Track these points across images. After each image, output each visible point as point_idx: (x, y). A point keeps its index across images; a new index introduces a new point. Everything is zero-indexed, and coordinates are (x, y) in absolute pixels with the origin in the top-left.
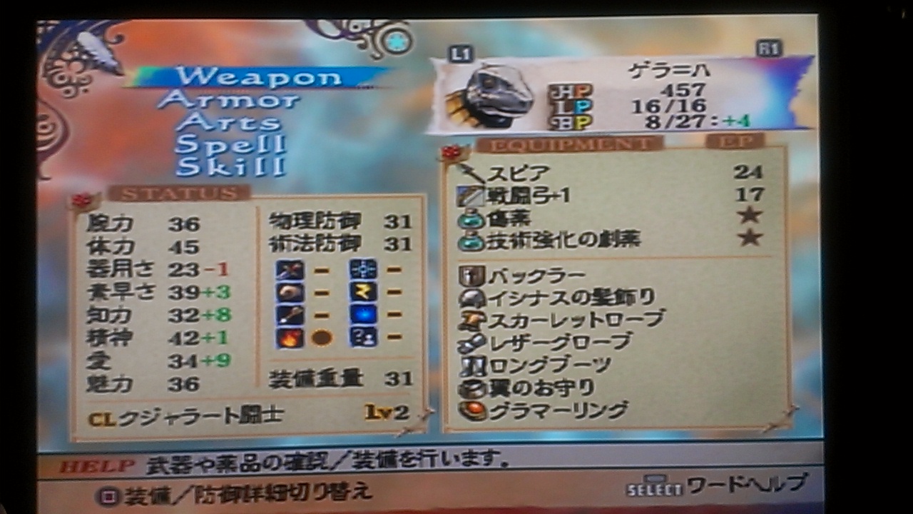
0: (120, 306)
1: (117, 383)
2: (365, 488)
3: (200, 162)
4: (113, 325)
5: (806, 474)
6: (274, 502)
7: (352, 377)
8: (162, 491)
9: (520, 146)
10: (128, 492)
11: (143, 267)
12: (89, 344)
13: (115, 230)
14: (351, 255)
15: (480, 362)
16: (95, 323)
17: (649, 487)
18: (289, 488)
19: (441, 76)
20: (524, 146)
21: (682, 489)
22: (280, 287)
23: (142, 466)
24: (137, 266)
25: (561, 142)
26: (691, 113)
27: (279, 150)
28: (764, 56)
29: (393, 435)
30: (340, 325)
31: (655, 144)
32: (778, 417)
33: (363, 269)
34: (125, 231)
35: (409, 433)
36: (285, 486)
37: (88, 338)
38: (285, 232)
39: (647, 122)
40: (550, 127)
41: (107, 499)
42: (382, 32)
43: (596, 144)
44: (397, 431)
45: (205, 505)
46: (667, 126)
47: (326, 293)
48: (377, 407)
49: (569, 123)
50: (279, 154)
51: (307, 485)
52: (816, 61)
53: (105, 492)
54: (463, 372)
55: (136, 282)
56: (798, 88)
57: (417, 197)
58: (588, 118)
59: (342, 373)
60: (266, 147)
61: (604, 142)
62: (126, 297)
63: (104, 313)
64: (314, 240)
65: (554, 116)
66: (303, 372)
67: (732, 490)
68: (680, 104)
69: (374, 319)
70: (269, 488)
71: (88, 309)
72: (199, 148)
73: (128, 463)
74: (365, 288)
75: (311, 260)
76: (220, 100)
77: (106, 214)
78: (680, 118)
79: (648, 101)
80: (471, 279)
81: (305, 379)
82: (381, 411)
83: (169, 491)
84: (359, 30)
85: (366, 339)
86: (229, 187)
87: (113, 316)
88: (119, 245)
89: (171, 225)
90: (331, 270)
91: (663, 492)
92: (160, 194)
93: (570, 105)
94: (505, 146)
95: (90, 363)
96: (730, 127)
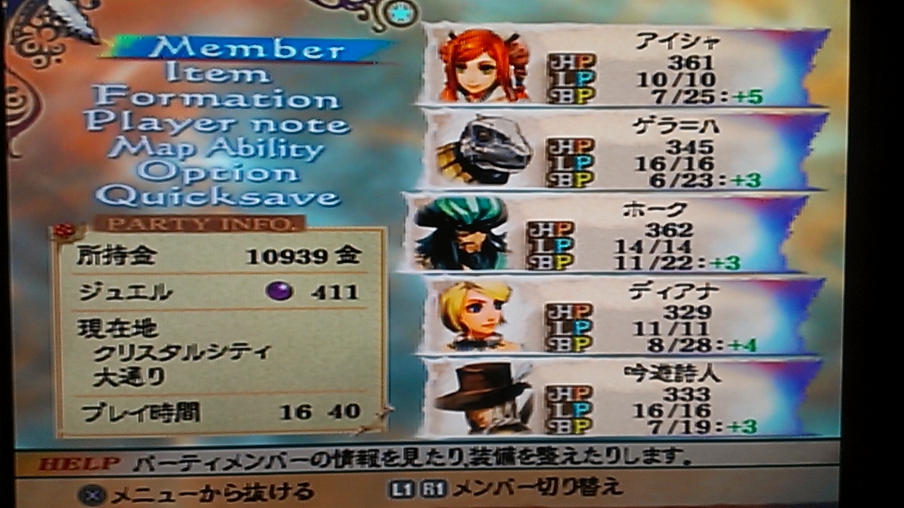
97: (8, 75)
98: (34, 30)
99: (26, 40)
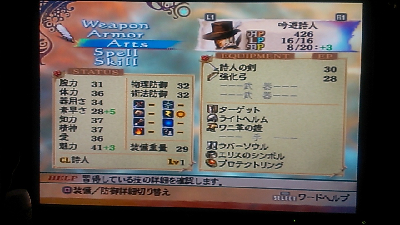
0: (72, 116)
1: (71, 146)
2: (168, 191)
3: (103, 60)
4: (70, 123)
5: (349, 195)
6: (131, 195)
7: (163, 148)
8: (88, 189)
9: (234, 56)
10: (74, 188)
11: (81, 101)
12: (60, 130)
13: (70, 86)
14: (164, 99)
15: (215, 144)
16: (63, 122)
17: (282, 197)
18: (137, 190)
19: (202, 26)
20: (235, 56)
21: (296, 198)
22: (135, 111)
23: (81, 179)
24: (79, 100)
25: (251, 55)
26: (307, 44)
27: (135, 55)
28: (338, 20)
29: (179, 171)
30: (159, 126)
31: (291, 56)
32: (338, 171)
33: (168, 105)
34: (74, 86)
35: (186, 171)
36: (136, 189)
37: (59, 128)
38: (137, 89)
39: (288, 47)
40: (246, 48)
41: (67, 191)
42: (178, 7)
43: (266, 56)
44: (181, 170)
45: (105, 195)
46: (296, 49)
47: (153, 114)
48: (172, 160)
49: (255, 47)
50: (135, 57)
51: (145, 189)
52: (361, 23)
53: (66, 188)
54: (207, 148)
55: (79, 107)
56: (353, 34)
57: (191, 76)
58: (263, 45)
59: (159, 146)
60: (130, 54)
61: (269, 55)
62: (75, 112)
63: (66, 118)
64: (149, 92)
65: (248, 44)
66: (144, 145)
67: (317, 200)
68: (302, 40)
69: (172, 125)
70: (130, 189)
71: (60, 116)
72: (104, 54)
73: (75, 177)
74: (169, 112)
75: (148, 100)
76: (112, 35)
77: (67, 79)
78: (302, 46)
79: (288, 38)
80: (212, 110)
81: (145, 147)
82: (175, 161)
83: (91, 189)
84: (169, 6)
85: (169, 133)
86: (115, 70)
87: (69, 120)
88: (72, 92)
89: (92, 84)
90: (155, 105)
91: (288, 199)
92: (88, 72)
93: (255, 40)
94: (228, 56)
95: (61, 138)
96: (323, 50)
97: (41, 35)
98: (50, 18)
99: (47, 22)
